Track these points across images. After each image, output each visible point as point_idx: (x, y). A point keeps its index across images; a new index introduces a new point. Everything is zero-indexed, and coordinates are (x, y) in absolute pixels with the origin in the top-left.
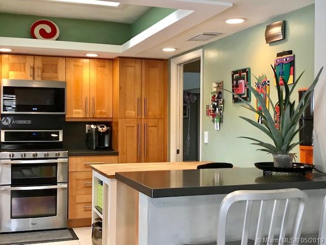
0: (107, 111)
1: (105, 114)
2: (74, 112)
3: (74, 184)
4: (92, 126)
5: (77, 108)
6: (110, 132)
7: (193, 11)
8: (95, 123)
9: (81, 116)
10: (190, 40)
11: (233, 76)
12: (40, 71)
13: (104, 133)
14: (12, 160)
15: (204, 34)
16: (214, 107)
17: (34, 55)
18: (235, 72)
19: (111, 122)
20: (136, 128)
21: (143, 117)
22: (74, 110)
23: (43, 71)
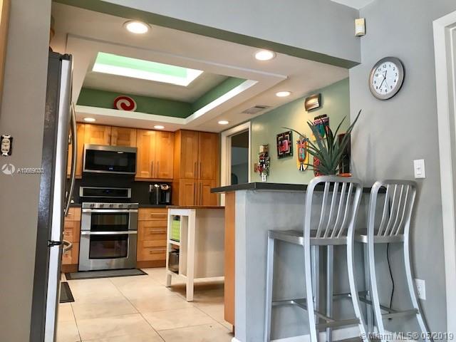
0: (168, 173)
1: (167, 175)
2: (142, 174)
3: (143, 232)
4: (156, 186)
5: (145, 169)
6: (170, 190)
7: (257, 82)
8: (158, 183)
9: (148, 177)
10: (243, 112)
11: (278, 138)
12: (116, 139)
13: (166, 191)
14: (92, 209)
15: (257, 107)
16: (262, 163)
17: (112, 126)
18: (279, 136)
19: (171, 183)
20: (193, 186)
21: (199, 178)
22: (142, 172)
23: (118, 139)
